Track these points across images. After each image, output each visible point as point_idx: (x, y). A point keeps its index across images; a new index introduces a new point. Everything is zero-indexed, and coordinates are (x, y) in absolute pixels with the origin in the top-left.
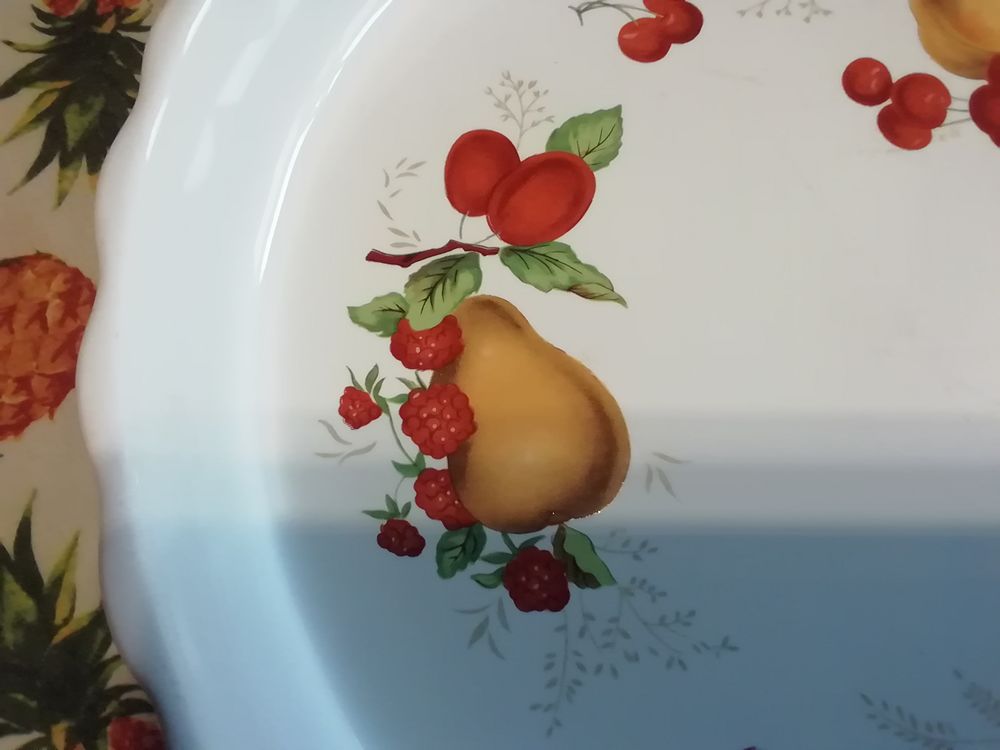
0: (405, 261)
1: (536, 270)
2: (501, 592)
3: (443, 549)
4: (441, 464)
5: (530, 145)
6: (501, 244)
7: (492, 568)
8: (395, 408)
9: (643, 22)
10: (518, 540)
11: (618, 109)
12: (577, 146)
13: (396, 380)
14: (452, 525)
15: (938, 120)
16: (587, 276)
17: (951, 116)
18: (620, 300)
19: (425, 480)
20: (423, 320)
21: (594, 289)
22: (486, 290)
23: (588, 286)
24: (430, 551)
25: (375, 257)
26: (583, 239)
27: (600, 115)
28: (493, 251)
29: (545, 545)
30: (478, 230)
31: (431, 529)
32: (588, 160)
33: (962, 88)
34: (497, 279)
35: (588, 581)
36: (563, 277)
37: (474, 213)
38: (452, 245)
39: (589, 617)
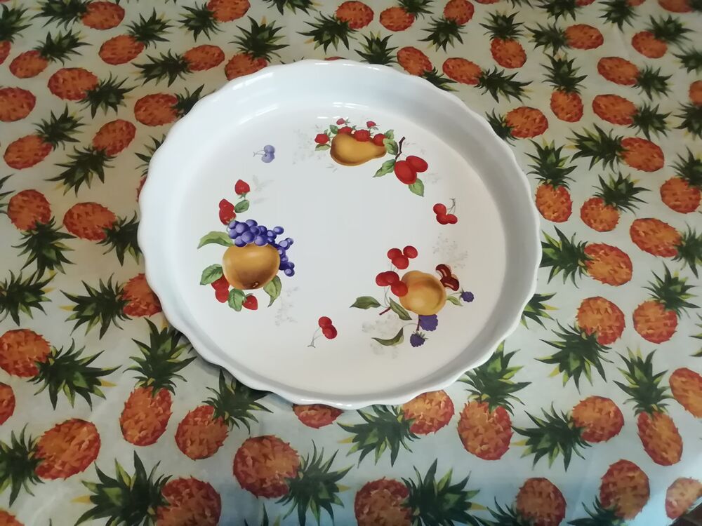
0: (401, 143)
1: (388, 164)
2: (323, 133)
3: (336, 127)
4: (353, 132)
5: (419, 175)
6: (397, 161)
7: (328, 133)
8: (368, 130)
9: (446, 212)
10: (331, 139)
11: (423, 196)
12: (416, 184)
13: (374, 133)
14: (339, 130)
15: (393, 262)
16: (383, 173)
17: (394, 266)
18: (374, 177)
19: (350, 129)
20: (385, 141)
21: (379, 173)
22: (387, 153)
23: (380, 172)
24: (336, 125)
25: (404, 138)
26: (392, 176)
27: (423, 192)
28: (396, 158)
29: (328, 143)
30: (403, 158)
31: (340, 127)
32: (412, 185)
33: (401, 273)
34: (389, 157)
35: (318, 147)
36: (385, 168)
37: (407, 159)
38: (401, 152)
39: (311, 144)
